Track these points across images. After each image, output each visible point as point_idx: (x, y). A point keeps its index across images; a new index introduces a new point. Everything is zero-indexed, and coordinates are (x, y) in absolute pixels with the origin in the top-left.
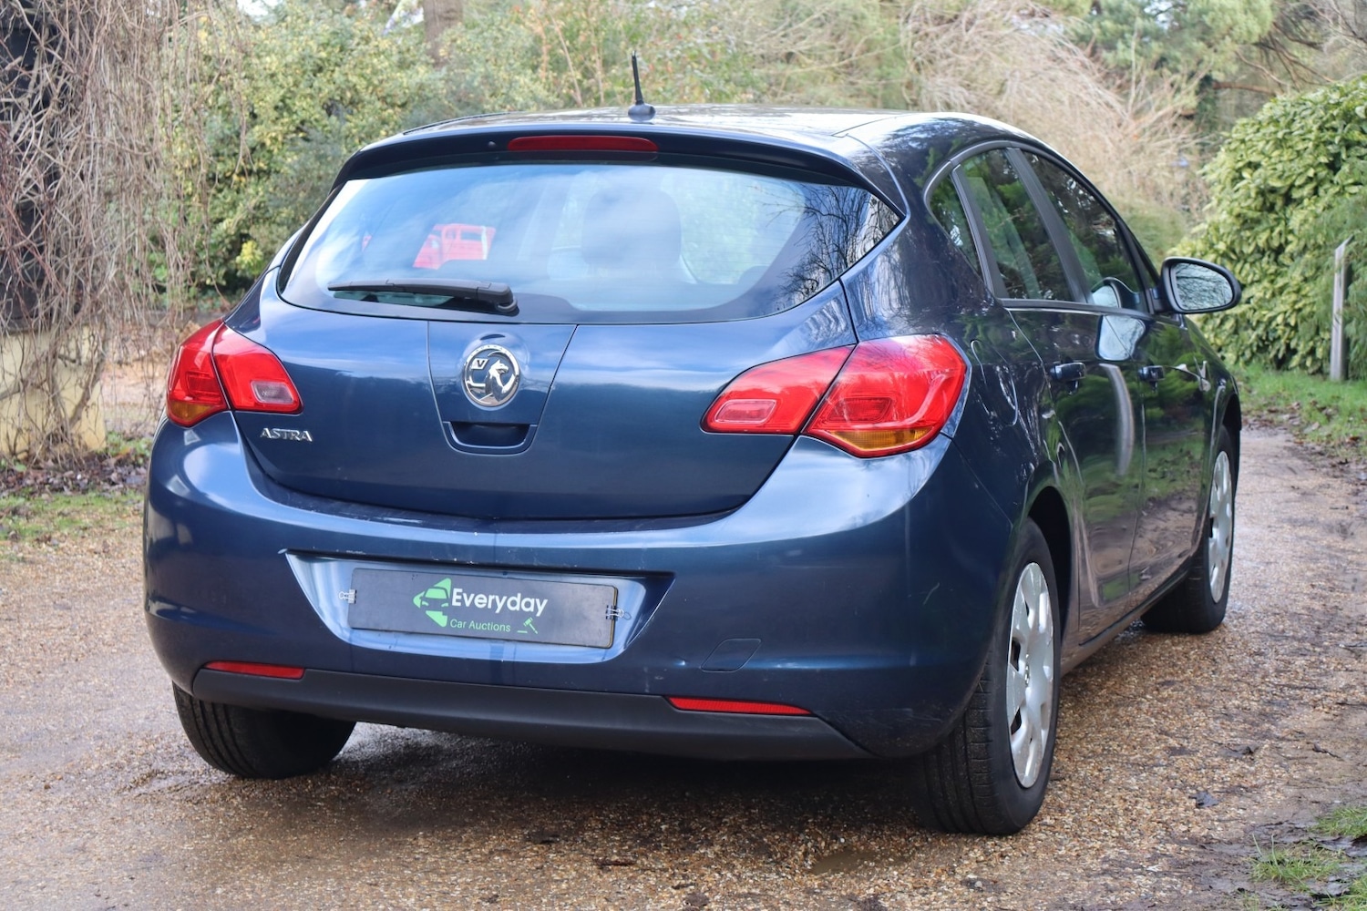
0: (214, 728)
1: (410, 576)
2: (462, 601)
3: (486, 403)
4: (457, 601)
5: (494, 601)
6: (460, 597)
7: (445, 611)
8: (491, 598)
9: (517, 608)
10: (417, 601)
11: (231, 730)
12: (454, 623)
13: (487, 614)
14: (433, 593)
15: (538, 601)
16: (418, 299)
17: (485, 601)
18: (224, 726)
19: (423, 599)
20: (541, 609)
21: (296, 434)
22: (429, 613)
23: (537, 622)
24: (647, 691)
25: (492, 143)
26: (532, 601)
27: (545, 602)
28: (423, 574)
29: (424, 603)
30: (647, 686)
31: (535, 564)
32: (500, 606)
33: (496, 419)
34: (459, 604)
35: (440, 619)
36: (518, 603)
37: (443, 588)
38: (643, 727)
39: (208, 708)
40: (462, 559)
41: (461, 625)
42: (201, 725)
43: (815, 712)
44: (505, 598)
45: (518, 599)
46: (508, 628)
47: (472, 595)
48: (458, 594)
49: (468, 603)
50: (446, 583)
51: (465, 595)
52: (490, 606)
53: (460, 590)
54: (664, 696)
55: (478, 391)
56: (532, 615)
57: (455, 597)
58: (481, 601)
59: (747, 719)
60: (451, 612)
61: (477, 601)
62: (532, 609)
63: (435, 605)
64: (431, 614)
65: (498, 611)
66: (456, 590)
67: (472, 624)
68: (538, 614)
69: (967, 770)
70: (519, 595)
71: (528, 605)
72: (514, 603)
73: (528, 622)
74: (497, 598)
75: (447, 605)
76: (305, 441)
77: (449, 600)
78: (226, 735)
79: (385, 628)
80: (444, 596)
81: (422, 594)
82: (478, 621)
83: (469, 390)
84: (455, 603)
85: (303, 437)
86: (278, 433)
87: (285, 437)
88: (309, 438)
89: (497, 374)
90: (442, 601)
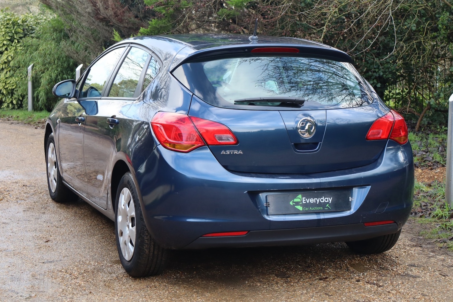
1: (287, 195)
2: (306, 201)
4: (304, 201)
5: (316, 200)
6: (305, 200)
7: (301, 205)
8: (315, 199)
9: (323, 201)
10: (291, 203)
12: (305, 209)
13: (315, 205)
14: (296, 200)
15: (329, 198)
17: (313, 200)
19: (293, 202)
20: (330, 201)
21: (236, 152)
22: (296, 207)
25: (247, 50)
26: (327, 199)
27: (331, 198)
28: (291, 194)
29: (294, 203)
30: (361, 220)
32: (318, 201)
33: (309, 141)
34: (305, 202)
35: (300, 208)
36: (324, 200)
37: (299, 198)
38: (355, 233)
40: (310, 188)
41: (307, 209)
43: (396, 222)
44: (319, 199)
45: (323, 199)
47: (309, 199)
48: (304, 199)
49: (308, 202)
50: (300, 196)
51: (307, 199)
52: (315, 202)
53: (305, 198)
54: (364, 223)
55: (303, 133)
56: (328, 203)
57: (304, 200)
58: (312, 201)
59: (381, 226)
61: (311, 201)
62: (328, 201)
63: (297, 203)
64: (297, 207)
65: (318, 203)
66: (303, 198)
67: (310, 208)
68: (330, 203)
70: (323, 197)
71: (326, 200)
72: (322, 200)
73: (327, 205)
74: (317, 199)
75: (301, 203)
77: (302, 201)
80: (300, 201)
81: (292, 201)
82: (312, 207)
83: (300, 133)
84: (304, 202)
85: (239, 153)
86: (228, 152)
87: (232, 153)
88: (241, 153)
89: (309, 127)
90: (300, 202)
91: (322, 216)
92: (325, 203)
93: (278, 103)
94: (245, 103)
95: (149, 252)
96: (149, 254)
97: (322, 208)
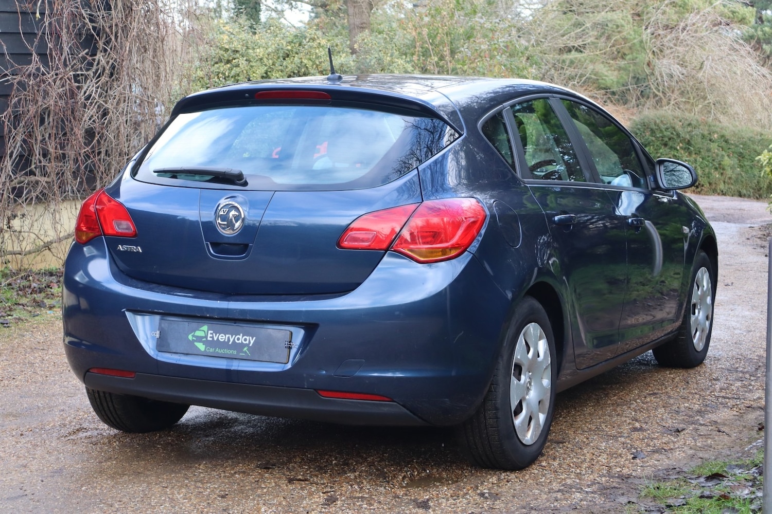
0: (105, 405)
1: (187, 323)
2: (212, 337)
3: (227, 233)
4: (210, 337)
5: (229, 338)
7: (204, 343)
8: (227, 336)
9: (240, 341)
10: (190, 337)
11: (114, 406)
12: (208, 349)
13: (225, 345)
14: (198, 333)
15: (251, 338)
16: (197, 177)
17: (224, 337)
18: (110, 404)
19: (193, 336)
20: (252, 342)
21: (133, 248)
22: (196, 344)
23: (249, 349)
24: (306, 387)
25: (247, 95)
26: (248, 338)
27: (254, 338)
28: (194, 324)
29: (194, 338)
30: (306, 384)
31: (248, 318)
32: (231, 340)
33: (232, 241)
34: (211, 339)
35: (201, 347)
36: (241, 339)
37: (204, 330)
38: (305, 406)
39: (102, 394)
40: (211, 315)
41: (212, 350)
42: (99, 403)
43: (395, 400)
44: (234, 336)
45: (241, 337)
46: (235, 352)
47: (218, 335)
48: (211, 334)
49: (215, 339)
50: (205, 328)
51: (214, 334)
52: (226, 340)
53: (212, 332)
54: (315, 390)
55: (223, 226)
56: (248, 345)
57: (209, 335)
58: (222, 338)
59: (359, 402)
60: (207, 343)
61: (220, 337)
62: (247, 342)
63: (199, 339)
65: (230, 343)
66: (210, 332)
67: (217, 350)
68: (251, 345)
69: (487, 434)
70: (241, 335)
71: (245, 340)
72: (238, 339)
73: (245, 349)
74: (230, 336)
75: (205, 339)
76: (138, 252)
77: (206, 337)
78: (111, 408)
79: (174, 351)
80: (204, 335)
81: (193, 334)
82: (220, 348)
83: (219, 226)
84: (209, 339)
85: (137, 250)
86: (126, 248)
87: (129, 250)
88: (140, 250)
89: (233, 217)
90: (202, 337)
91: (236, 366)
92: (242, 345)
93: (210, 177)
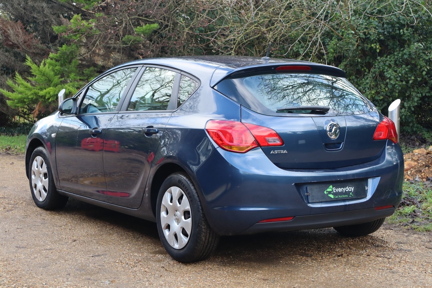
2: (336, 191)
7: (332, 194)
8: (342, 189)
9: (348, 190)
10: (325, 192)
12: (335, 197)
13: (342, 193)
14: (329, 190)
19: (327, 192)
20: (353, 190)
21: (282, 152)
22: (329, 195)
25: (273, 68)
26: (350, 188)
27: (353, 188)
30: (374, 205)
32: (344, 190)
34: (335, 192)
35: (332, 196)
41: (337, 197)
43: (394, 206)
44: (345, 188)
45: (347, 188)
49: (337, 191)
50: (331, 187)
51: (336, 189)
52: (342, 191)
55: (331, 135)
56: (351, 191)
57: (334, 190)
58: (340, 190)
59: (384, 210)
60: (334, 194)
61: (339, 190)
62: (351, 190)
63: (330, 193)
65: (344, 192)
66: (334, 188)
71: (350, 189)
72: (347, 189)
73: (351, 193)
75: (332, 192)
77: (333, 191)
81: (326, 190)
82: (340, 195)
83: (328, 135)
84: (334, 192)
85: (285, 152)
86: (276, 152)
87: (279, 153)
88: (286, 152)
89: (335, 130)
90: (331, 191)
91: (347, 203)
92: (349, 192)
93: (310, 111)
94: (285, 111)
95: (205, 239)
96: (205, 241)
97: (347, 196)
